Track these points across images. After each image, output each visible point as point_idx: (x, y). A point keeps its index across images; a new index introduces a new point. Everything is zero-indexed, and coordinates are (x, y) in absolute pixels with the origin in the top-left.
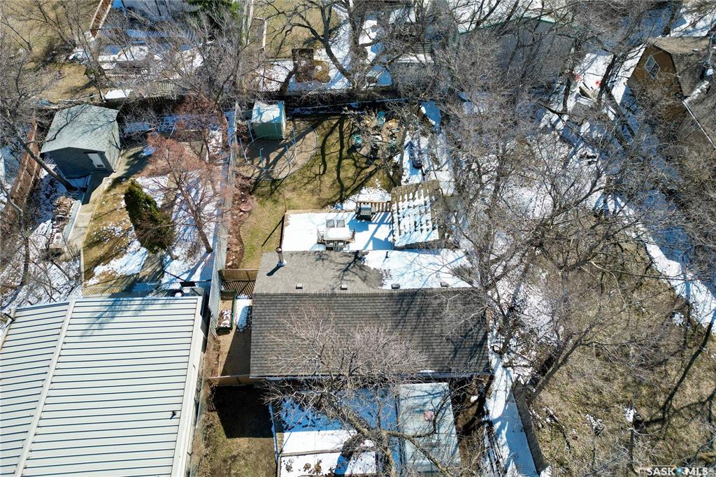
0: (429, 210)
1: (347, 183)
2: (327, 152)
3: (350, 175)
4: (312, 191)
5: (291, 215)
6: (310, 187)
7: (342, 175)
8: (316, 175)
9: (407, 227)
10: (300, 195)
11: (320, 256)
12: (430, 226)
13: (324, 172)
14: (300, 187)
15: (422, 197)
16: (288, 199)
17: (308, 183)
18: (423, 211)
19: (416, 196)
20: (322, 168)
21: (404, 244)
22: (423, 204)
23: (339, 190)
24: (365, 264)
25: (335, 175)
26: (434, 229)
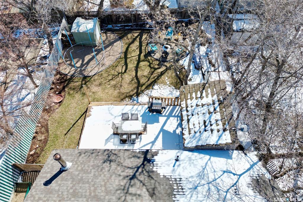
0: (218, 109)
1: (142, 81)
2: (128, 56)
3: (146, 73)
4: (115, 86)
5: (93, 107)
6: (113, 83)
7: (139, 73)
8: (119, 73)
9: (197, 126)
10: (104, 89)
11: (109, 157)
12: (221, 127)
13: (125, 71)
14: (105, 83)
15: (210, 96)
16: (94, 93)
17: (112, 79)
18: (212, 110)
19: (204, 94)
20: (124, 68)
21: (194, 145)
22: (211, 103)
23: (136, 85)
24: (155, 169)
25: (134, 73)
26: (225, 130)
